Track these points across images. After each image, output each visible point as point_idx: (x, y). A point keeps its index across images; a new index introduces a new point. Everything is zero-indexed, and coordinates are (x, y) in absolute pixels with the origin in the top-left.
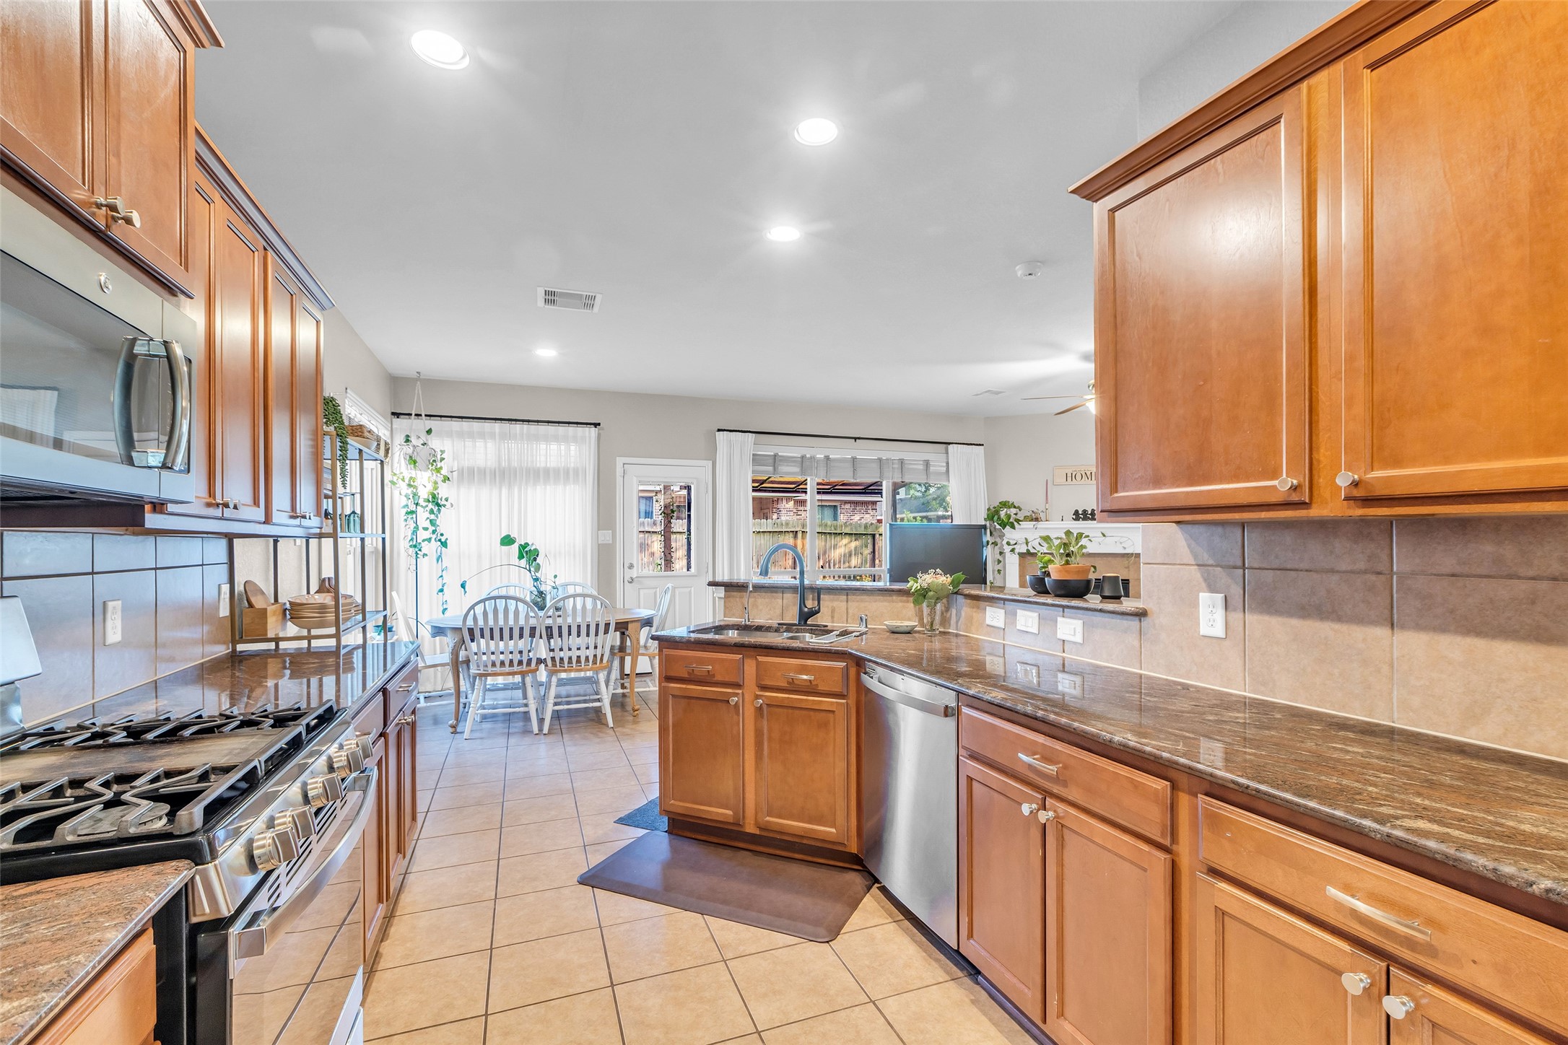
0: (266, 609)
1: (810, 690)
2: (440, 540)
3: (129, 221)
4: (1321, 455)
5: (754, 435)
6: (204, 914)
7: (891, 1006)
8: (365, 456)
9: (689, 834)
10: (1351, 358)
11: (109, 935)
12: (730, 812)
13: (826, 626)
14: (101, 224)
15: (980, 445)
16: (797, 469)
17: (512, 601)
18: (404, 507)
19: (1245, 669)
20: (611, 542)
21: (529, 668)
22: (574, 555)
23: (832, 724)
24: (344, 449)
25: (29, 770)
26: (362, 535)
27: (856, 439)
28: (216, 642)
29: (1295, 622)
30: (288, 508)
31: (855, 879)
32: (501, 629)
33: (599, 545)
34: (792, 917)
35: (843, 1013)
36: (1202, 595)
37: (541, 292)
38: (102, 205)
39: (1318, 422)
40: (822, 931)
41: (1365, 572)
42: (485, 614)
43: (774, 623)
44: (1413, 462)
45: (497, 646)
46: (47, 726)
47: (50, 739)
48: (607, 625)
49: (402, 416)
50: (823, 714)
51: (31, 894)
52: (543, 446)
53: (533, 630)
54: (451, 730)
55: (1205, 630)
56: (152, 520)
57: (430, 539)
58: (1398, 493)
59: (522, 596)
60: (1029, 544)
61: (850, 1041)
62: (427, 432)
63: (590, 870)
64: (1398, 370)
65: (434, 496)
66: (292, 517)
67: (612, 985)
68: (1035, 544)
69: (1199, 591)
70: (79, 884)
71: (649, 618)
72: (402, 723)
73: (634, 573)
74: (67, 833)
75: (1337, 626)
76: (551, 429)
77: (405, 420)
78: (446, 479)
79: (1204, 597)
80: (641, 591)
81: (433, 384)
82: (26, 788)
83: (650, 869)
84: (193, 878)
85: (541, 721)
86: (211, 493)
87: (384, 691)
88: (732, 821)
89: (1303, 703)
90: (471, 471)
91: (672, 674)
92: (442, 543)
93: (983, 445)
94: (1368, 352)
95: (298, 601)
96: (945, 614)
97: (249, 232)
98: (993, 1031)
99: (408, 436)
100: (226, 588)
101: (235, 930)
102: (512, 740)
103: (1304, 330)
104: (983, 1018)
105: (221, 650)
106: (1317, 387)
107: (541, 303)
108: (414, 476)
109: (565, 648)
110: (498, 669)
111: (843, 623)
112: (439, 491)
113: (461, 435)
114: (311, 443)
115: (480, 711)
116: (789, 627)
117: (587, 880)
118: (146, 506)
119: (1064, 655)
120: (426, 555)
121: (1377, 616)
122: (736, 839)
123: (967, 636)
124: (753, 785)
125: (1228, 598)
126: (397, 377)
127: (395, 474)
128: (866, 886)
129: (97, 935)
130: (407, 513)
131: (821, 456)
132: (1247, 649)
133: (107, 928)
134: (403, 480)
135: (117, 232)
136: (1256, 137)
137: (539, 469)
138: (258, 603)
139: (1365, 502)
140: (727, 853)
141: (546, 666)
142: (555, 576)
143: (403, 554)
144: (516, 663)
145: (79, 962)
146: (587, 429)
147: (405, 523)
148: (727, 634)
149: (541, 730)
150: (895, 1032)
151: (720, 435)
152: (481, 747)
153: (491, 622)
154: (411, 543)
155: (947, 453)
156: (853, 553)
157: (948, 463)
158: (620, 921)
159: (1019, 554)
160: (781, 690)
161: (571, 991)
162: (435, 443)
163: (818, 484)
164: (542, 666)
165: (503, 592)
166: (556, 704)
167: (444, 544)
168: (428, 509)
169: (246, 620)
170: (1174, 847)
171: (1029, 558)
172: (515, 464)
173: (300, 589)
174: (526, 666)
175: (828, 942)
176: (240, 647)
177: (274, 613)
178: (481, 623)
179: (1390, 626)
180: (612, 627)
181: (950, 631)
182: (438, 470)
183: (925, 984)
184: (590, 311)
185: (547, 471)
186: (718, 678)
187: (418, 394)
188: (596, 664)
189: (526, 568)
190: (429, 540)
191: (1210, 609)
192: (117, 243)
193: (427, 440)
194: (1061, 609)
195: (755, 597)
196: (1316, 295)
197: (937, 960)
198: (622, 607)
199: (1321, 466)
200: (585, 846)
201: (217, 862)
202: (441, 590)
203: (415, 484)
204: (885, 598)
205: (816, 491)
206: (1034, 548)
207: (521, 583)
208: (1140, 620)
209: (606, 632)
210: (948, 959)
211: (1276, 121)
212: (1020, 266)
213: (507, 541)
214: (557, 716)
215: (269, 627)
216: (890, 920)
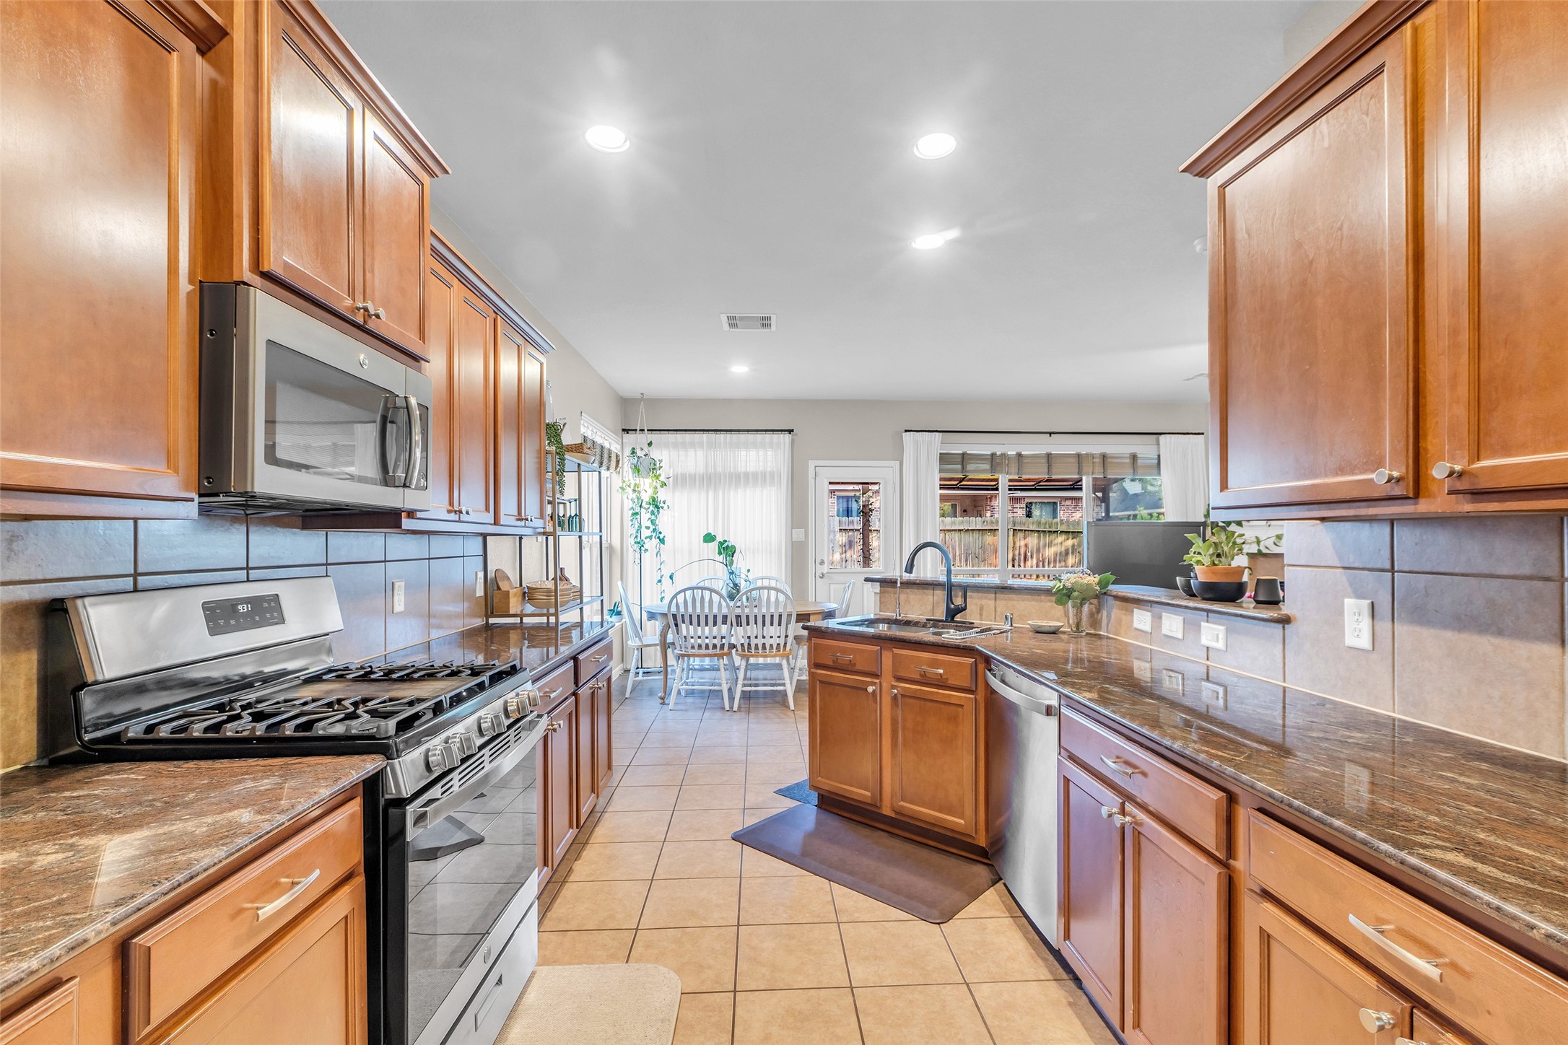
0: (509, 591)
1: (941, 684)
2: (659, 538)
3: (378, 316)
4: (1428, 443)
5: (941, 434)
6: (392, 794)
7: (983, 992)
8: (582, 468)
9: (835, 811)
10: (1454, 332)
11: (321, 791)
12: (868, 794)
13: (973, 623)
14: (360, 320)
15: (1199, 434)
16: (987, 466)
17: (707, 591)
18: (630, 509)
19: (1394, 687)
20: (803, 540)
21: (722, 652)
22: (770, 552)
23: (961, 718)
24: (562, 463)
25: (321, 691)
26: (580, 534)
27: (1050, 434)
28: (476, 616)
29: (1449, 634)
30: (516, 514)
31: (981, 872)
32: (707, 616)
33: (792, 542)
34: (910, 897)
35: (934, 988)
36: (1347, 601)
37: (724, 318)
38: (360, 308)
39: (1425, 405)
40: (935, 912)
41: (1531, 578)
42: (685, 601)
43: (923, 618)
44: (1523, 449)
45: (703, 631)
46: (345, 666)
47: (340, 674)
48: (789, 616)
49: (630, 432)
50: (953, 708)
51: (296, 763)
52: (743, 453)
53: (725, 618)
54: (660, 701)
55: (1350, 641)
56: (407, 523)
57: (652, 536)
58: (1504, 485)
59: (716, 588)
60: (1262, 544)
61: (934, 1012)
62: (649, 444)
63: (744, 829)
64: (1506, 343)
65: (654, 500)
66: (518, 520)
67: (738, 925)
68: (1270, 543)
69: (1344, 597)
70: (321, 762)
71: (830, 611)
72: (595, 688)
73: (825, 569)
74: (320, 729)
75: (1497, 641)
76: (750, 436)
77: (633, 435)
78: (664, 484)
79: (1349, 603)
80: (831, 585)
81: (653, 403)
82: (314, 701)
83: (794, 839)
84: (386, 767)
85: (732, 699)
86: (451, 503)
87: (575, 658)
88: (869, 802)
89: (1458, 730)
90: (684, 477)
91: (820, 662)
92: (660, 540)
93: (1203, 434)
94: (1474, 324)
95: (534, 586)
96: (1096, 616)
97: (480, 304)
98: (1083, 1034)
99: (634, 449)
100: (481, 574)
101: (410, 809)
102: (707, 714)
103: (1407, 303)
104: (1076, 1021)
105: (479, 622)
106: (1425, 367)
107: (726, 326)
108: (638, 483)
109: (760, 636)
110: (696, 651)
111: (991, 621)
112: (658, 495)
113: (676, 445)
114: (536, 460)
115: (684, 687)
116: (936, 623)
117: (742, 838)
118: (403, 514)
119: (1208, 663)
120: (647, 550)
121: (1544, 630)
122: (876, 820)
123: (1115, 639)
124: (889, 769)
125: (1375, 605)
126: (626, 399)
127: (624, 482)
128: (991, 880)
129: (315, 790)
130: (633, 514)
131: (1012, 453)
132: (1396, 664)
133: (322, 786)
134: (629, 486)
135: (372, 325)
136: (1360, 90)
137: (740, 473)
138: (504, 586)
139: (1476, 496)
140: (866, 831)
141: (737, 650)
142: (749, 571)
143: (631, 550)
144: (711, 647)
145: (300, 802)
146: (782, 435)
147: (631, 523)
148: (878, 628)
149: (732, 707)
150: (981, 1014)
151: (907, 436)
152: (681, 718)
153: (690, 610)
154: (636, 540)
155: (1158, 444)
156: (1070, 552)
157: (1159, 456)
158: (758, 875)
159: (1247, 554)
160: (915, 681)
161: (705, 924)
162: (655, 454)
163: (1010, 480)
164: (734, 651)
165: (707, 584)
166: (744, 685)
167: (662, 541)
168: (649, 510)
169: (496, 600)
170: (1231, 862)
171: (1261, 559)
172: (720, 469)
173: (541, 577)
174: (722, 650)
175: (939, 924)
176: (492, 621)
177: (515, 595)
178: (682, 610)
179: (1560, 642)
180: (794, 618)
181: (1101, 633)
182: (657, 477)
183: (1025, 978)
184: (769, 330)
185: (747, 475)
186: (859, 667)
187: (642, 412)
188: (780, 651)
189: (723, 563)
190: (650, 537)
191: (1356, 617)
192: (373, 332)
193: (649, 451)
194: (1206, 613)
195: (907, 594)
196: (1423, 261)
197: (1044, 960)
198: (814, 600)
199: (1429, 455)
200: (744, 809)
201: (400, 759)
202: (660, 581)
203: (639, 489)
204: (1034, 597)
205: (1007, 488)
206: (1267, 548)
207: (717, 576)
208: (1284, 627)
209: (788, 623)
210: (1056, 960)
211: (1379, 71)
212: (1198, 240)
213: (709, 538)
214: (746, 696)
215: (511, 606)
216: (1008, 915)
